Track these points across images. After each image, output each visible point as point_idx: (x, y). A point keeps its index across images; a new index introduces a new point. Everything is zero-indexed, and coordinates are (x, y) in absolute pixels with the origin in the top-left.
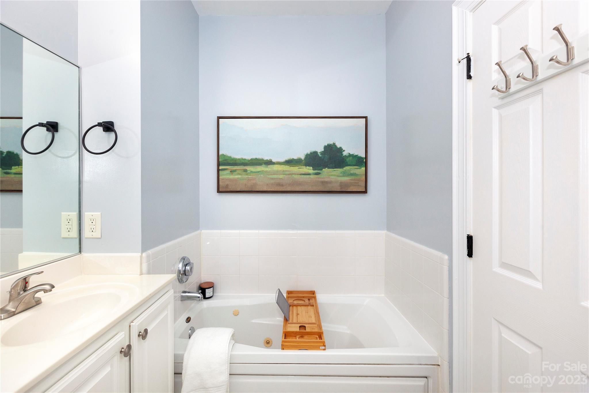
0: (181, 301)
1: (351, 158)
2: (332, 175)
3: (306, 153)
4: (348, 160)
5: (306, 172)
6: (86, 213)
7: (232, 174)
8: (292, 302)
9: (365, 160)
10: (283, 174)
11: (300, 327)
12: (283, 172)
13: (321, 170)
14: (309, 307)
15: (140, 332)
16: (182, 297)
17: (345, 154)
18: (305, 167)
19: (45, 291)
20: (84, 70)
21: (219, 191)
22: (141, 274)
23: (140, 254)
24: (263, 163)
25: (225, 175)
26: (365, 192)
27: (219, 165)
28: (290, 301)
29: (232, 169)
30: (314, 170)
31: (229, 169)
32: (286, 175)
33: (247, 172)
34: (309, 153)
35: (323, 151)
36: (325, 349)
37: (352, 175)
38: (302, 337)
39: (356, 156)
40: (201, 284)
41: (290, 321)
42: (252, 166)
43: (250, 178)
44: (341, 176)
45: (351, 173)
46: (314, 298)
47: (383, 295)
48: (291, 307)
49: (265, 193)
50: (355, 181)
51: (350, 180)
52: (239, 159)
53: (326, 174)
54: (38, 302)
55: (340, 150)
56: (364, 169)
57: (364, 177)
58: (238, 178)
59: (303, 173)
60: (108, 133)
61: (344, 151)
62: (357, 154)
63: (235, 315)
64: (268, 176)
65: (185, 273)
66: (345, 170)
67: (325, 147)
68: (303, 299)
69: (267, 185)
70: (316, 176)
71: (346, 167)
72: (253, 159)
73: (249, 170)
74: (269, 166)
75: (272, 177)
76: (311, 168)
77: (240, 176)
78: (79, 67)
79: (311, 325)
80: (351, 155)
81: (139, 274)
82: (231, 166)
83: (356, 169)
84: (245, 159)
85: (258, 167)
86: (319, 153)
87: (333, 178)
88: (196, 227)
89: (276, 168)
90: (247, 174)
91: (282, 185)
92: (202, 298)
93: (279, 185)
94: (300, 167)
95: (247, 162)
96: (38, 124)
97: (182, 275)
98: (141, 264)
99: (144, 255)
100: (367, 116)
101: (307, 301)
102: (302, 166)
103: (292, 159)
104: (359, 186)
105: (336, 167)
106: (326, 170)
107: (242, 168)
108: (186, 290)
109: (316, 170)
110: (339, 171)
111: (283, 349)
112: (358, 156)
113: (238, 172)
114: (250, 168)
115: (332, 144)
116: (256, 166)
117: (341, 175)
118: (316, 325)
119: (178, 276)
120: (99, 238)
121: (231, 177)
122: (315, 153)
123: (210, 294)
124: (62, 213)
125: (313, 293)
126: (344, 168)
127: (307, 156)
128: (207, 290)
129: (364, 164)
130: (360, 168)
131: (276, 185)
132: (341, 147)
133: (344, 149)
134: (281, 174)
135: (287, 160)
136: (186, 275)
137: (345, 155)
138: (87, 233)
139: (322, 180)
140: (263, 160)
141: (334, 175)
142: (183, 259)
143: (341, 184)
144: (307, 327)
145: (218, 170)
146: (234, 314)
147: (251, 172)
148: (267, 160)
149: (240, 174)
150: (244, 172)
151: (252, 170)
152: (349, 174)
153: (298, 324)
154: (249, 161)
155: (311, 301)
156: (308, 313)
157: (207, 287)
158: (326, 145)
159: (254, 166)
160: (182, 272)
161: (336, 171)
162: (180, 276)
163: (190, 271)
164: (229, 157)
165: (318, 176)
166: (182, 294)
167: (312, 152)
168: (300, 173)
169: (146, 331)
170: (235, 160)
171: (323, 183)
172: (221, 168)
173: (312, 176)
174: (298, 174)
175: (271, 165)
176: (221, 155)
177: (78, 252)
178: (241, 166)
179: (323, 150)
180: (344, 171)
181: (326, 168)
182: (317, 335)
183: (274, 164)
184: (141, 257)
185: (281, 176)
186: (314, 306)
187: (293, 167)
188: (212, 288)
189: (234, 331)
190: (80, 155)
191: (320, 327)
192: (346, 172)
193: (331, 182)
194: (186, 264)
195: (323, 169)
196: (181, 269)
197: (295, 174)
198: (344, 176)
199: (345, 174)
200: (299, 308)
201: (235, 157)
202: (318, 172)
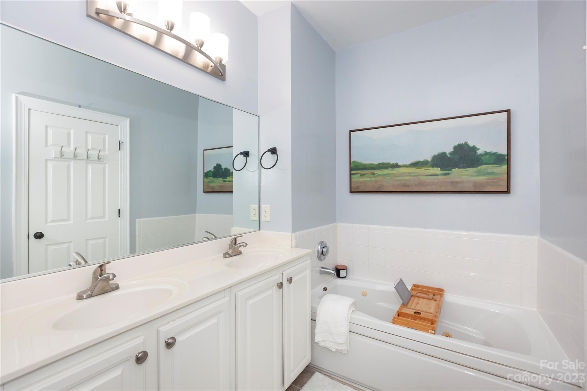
0: (320, 273)
1: (488, 156)
2: (463, 175)
3: (433, 155)
4: (483, 158)
5: (433, 173)
6: (262, 206)
7: (362, 177)
8: (416, 293)
9: (506, 157)
10: (409, 176)
11: (415, 313)
12: (409, 174)
13: (451, 170)
14: (433, 301)
15: (288, 279)
16: (320, 271)
17: (479, 152)
18: (432, 168)
19: (244, 246)
20: (261, 118)
21: (351, 192)
22: (292, 247)
23: (291, 233)
24: (389, 166)
25: (356, 178)
26: (508, 192)
27: (351, 170)
28: (414, 293)
29: (362, 173)
30: (442, 171)
31: (359, 173)
32: (412, 177)
33: (375, 175)
34: (436, 154)
35: (453, 152)
36: (434, 334)
37: (489, 174)
38: (415, 319)
39: (495, 153)
40: (337, 266)
41: (408, 306)
42: (379, 170)
43: (378, 180)
44: (475, 176)
45: (487, 172)
46: (441, 295)
47: (535, 310)
48: (413, 298)
49: (391, 193)
50: (493, 180)
51: (487, 179)
52: (368, 164)
53: (456, 174)
54: (240, 253)
55: (474, 149)
56: (505, 167)
57: (506, 176)
58: (367, 180)
59: (430, 174)
60: (274, 155)
61: (479, 149)
62: (496, 152)
63: (364, 296)
64: (394, 178)
65: (322, 253)
66: (481, 169)
67: (455, 147)
68: (428, 293)
69: (393, 186)
70: (445, 177)
71: (481, 166)
72: (381, 163)
73: (377, 174)
74: (395, 169)
75: (398, 179)
76: (439, 169)
77: (368, 179)
78: (258, 116)
79: (427, 313)
80: (487, 153)
81: (290, 246)
82: (361, 170)
83: (494, 168)
84: (373, 164)
85: (385, 170)
86: (447, 154)
87: (464, 178)
88: (333, 220)
89: (401, 170)
90: (375, 177)
91: (409, 186)
92: (335, 274)
93: (405, 185)
94: (427, 169)
95: (375, 166)
96: (240, 153)
97: (320, 254)
98: (292, 240)
99: (294, 234)
100: (509, 109)
101: (431, 296)
102: (428, 167)
103: (418, 161)
104: (499, 185)
105: (468, 167)
106: (456, 171)
107: (370, 172)
108: (324, 267)
109: (444, 171)
110: (471, 171)
111: (394, 323)
112: (497, 153)
113: (367, 175)
114: (377, 172)
115: (463, 144)
116: (383, 170)
117: (475, 174)
118: (432, 315)
119: (318, 255)
120: (268, 221)
121: (361, 180)
122: (444, 154)
123: (343, 275)
124: (251, 205)
125: (442, 290)
126: (478, 167)
127: (434, 157)
128: (341, 271)
129: (506, 162)
130: (500, 167)
131: (402, 186)
132: (475, 146)
133: (478, 148)
134: (407, 176)
135: (413, 162)
136: (323, 255)
137: (480, 154)
138: (263, 218)
139: (452, 180)
140: (389, 164)
141: (467, 175)
142: (322, 242)
143: (475, 184)
144: (422, 314)
145: (351, 175)
146: (362, 294)
147: (379, 175)
148: (393, 164)
149: (368, 177)
150: (372, 175)
151: (379, 173)
152: (485, 173)
153: (415, 310)
154: (376, 165)
155: (435, 297)
156: (428, 305)
157: (342, 268)
158: (456, 144)
159: (381, 170)
160: (320, 253)
161: (468, 170)
162: (319, 255)
163: (326, 252)
164: (359, 163)
165: (446, 176)
166: (321, 269)
167: (439, 153)
168: (427, 174)
169: (291, 278)
170: (364, 165)
171: (453, 183)
172: (352, 172)
173: (439, 177)
174: (424, 176)
175: (397, 168)
176: (353, 162)
177: (258, 229)
178: (370, 170)
179: (453, 150)
180: (479, 171)
181: (456, 169)
182: (429, 322)
183: (399, 167)
184: (292, 235)
185: (407, 178)
186: (437, 301)
187: (419, 169)
188: (345, 270)
189: (355, 301)
190: (259, 169)
191: (436, 316)
192: (481, 171)
193: (462, 182)
194: (323, 246)
195: (453, 170)
196: (319, 250)
197: (422, 175)
198: (478, 176)
199: (479, 174)
200: (421, 299)
201: (365, 163)
202: (447, 173)
